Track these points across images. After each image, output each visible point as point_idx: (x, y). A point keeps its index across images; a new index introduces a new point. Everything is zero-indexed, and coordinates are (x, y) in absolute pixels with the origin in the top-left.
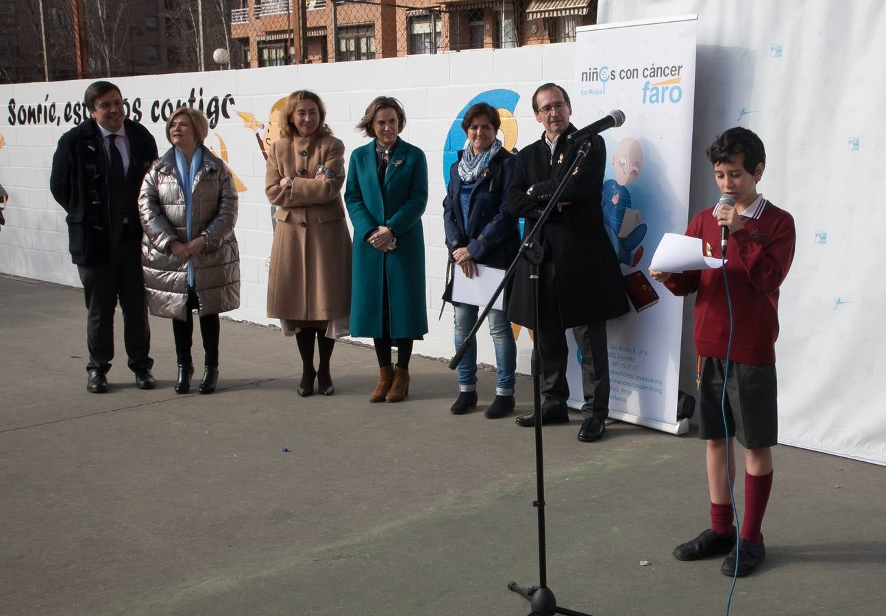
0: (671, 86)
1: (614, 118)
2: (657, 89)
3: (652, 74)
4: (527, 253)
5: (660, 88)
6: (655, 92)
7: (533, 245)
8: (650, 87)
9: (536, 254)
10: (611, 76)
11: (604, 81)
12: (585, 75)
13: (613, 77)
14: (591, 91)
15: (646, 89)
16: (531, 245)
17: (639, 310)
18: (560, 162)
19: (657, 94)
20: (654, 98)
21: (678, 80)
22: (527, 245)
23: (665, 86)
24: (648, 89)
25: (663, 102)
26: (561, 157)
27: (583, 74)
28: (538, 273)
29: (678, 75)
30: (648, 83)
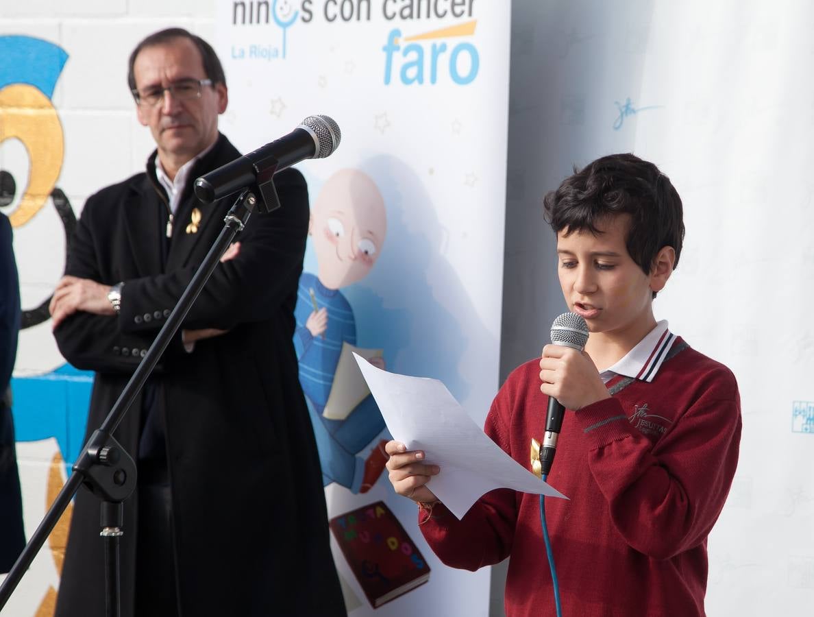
0: (452, 43)
1: (313, 135)
2: (419, 50)
3: (406, 12)
4: (95, 471)
5: (427, 45)
6: (413, 56)
7: (109, 453)
8: (403, 44)
9: (117, 473)
10: (302, 13)
11: (285, 26)
12: (240, 9)
13: (307, 16)
14: (254, 51)
15: (390, 48)
16: (104, 452)
17: (379, 601)
18: (192, 229)
19: (419, 63)
20: (412, 72)
21: (470, 29)
22: (93, 452)
23: (439, 42)
24: (398, 48)
25: (433, 80)
26: (196, 217)
27: (236, 5)
28: (121, 523)
29: (470, 14)
30: (396, 34)
